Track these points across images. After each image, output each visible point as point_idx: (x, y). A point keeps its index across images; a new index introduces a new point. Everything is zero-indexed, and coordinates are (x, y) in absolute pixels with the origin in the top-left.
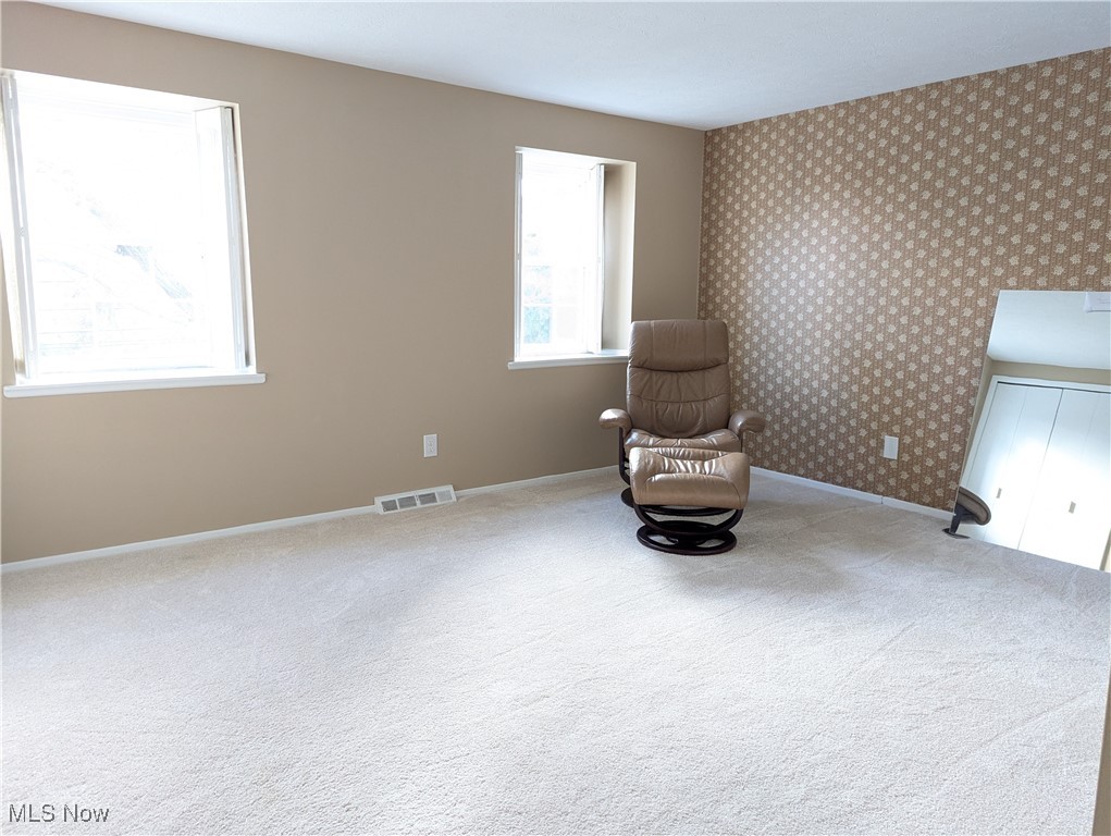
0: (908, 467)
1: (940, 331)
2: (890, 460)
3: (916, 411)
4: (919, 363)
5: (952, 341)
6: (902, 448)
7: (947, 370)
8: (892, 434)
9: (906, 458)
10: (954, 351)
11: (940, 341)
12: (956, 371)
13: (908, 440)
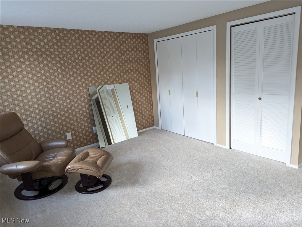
0: (75, 139)
1: (76, 100)
2: (70, 140)
3: (75, 128)
4: (72, 110)
5: (79, 102)
6: (72, 135)
7: (80, 110)
8: (68, 132)
9: (74, 137)
10: (81, 104)
11: (77, 102)
12: (83, 114)
13: (73, 132)
